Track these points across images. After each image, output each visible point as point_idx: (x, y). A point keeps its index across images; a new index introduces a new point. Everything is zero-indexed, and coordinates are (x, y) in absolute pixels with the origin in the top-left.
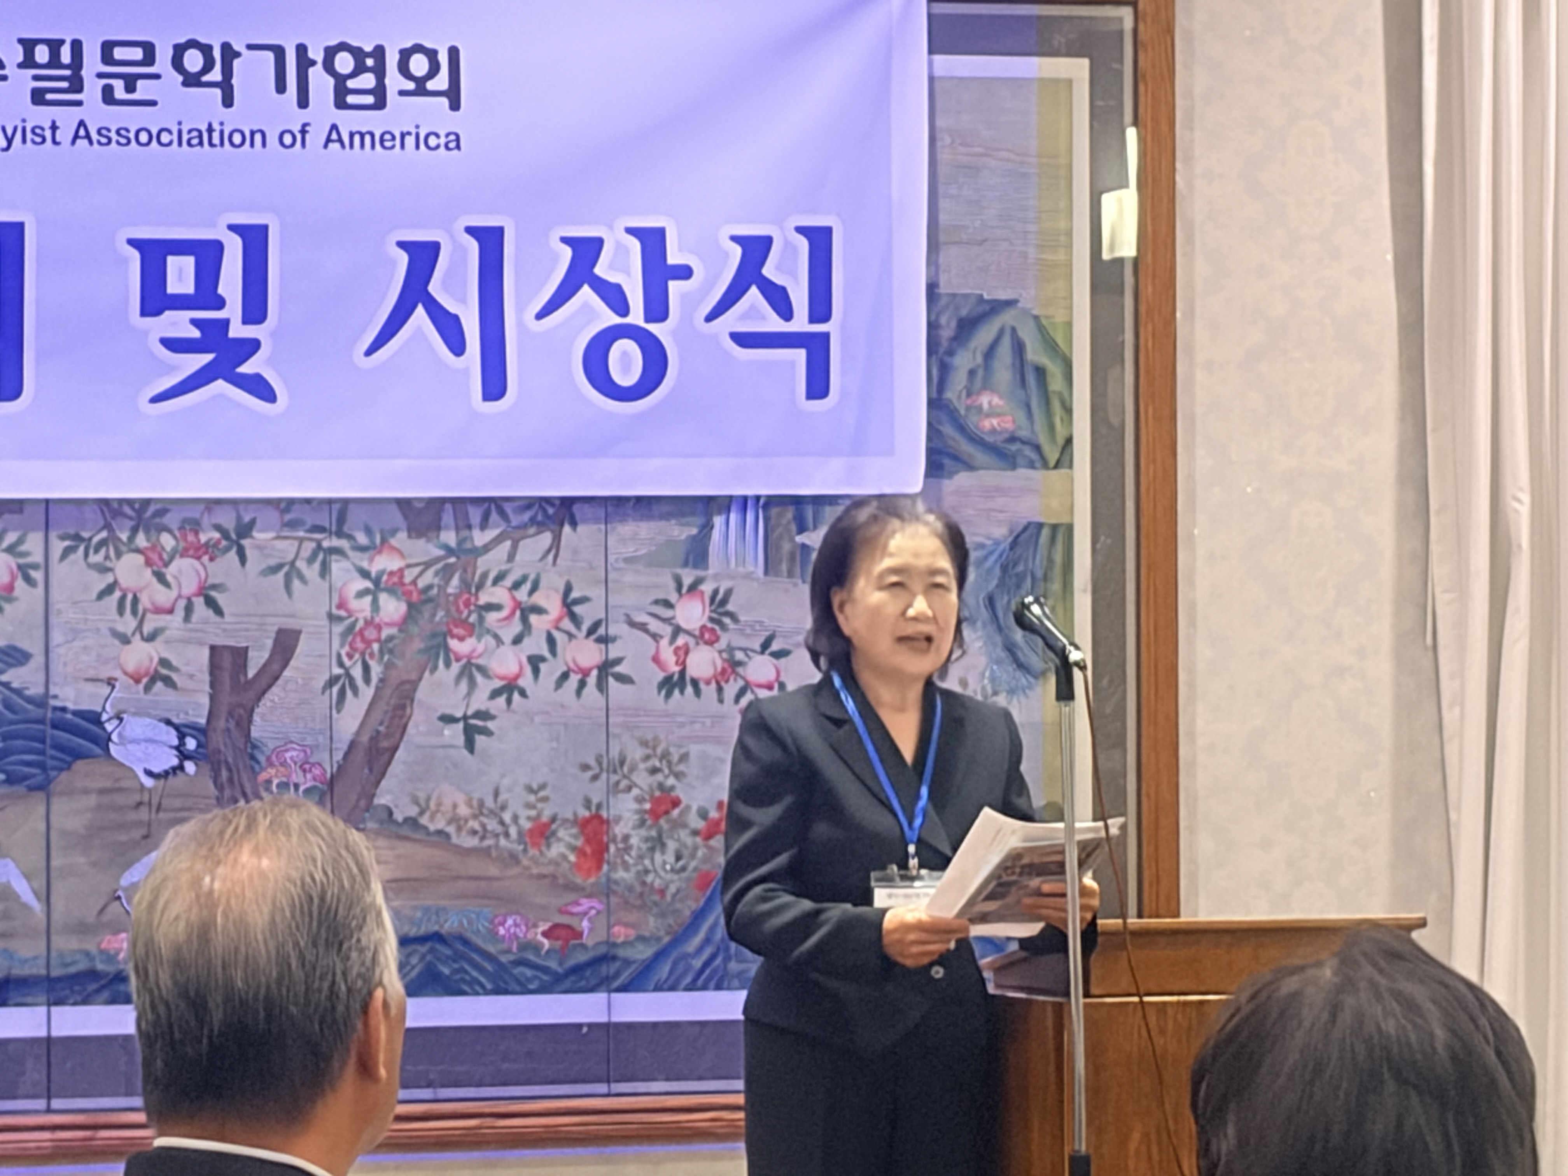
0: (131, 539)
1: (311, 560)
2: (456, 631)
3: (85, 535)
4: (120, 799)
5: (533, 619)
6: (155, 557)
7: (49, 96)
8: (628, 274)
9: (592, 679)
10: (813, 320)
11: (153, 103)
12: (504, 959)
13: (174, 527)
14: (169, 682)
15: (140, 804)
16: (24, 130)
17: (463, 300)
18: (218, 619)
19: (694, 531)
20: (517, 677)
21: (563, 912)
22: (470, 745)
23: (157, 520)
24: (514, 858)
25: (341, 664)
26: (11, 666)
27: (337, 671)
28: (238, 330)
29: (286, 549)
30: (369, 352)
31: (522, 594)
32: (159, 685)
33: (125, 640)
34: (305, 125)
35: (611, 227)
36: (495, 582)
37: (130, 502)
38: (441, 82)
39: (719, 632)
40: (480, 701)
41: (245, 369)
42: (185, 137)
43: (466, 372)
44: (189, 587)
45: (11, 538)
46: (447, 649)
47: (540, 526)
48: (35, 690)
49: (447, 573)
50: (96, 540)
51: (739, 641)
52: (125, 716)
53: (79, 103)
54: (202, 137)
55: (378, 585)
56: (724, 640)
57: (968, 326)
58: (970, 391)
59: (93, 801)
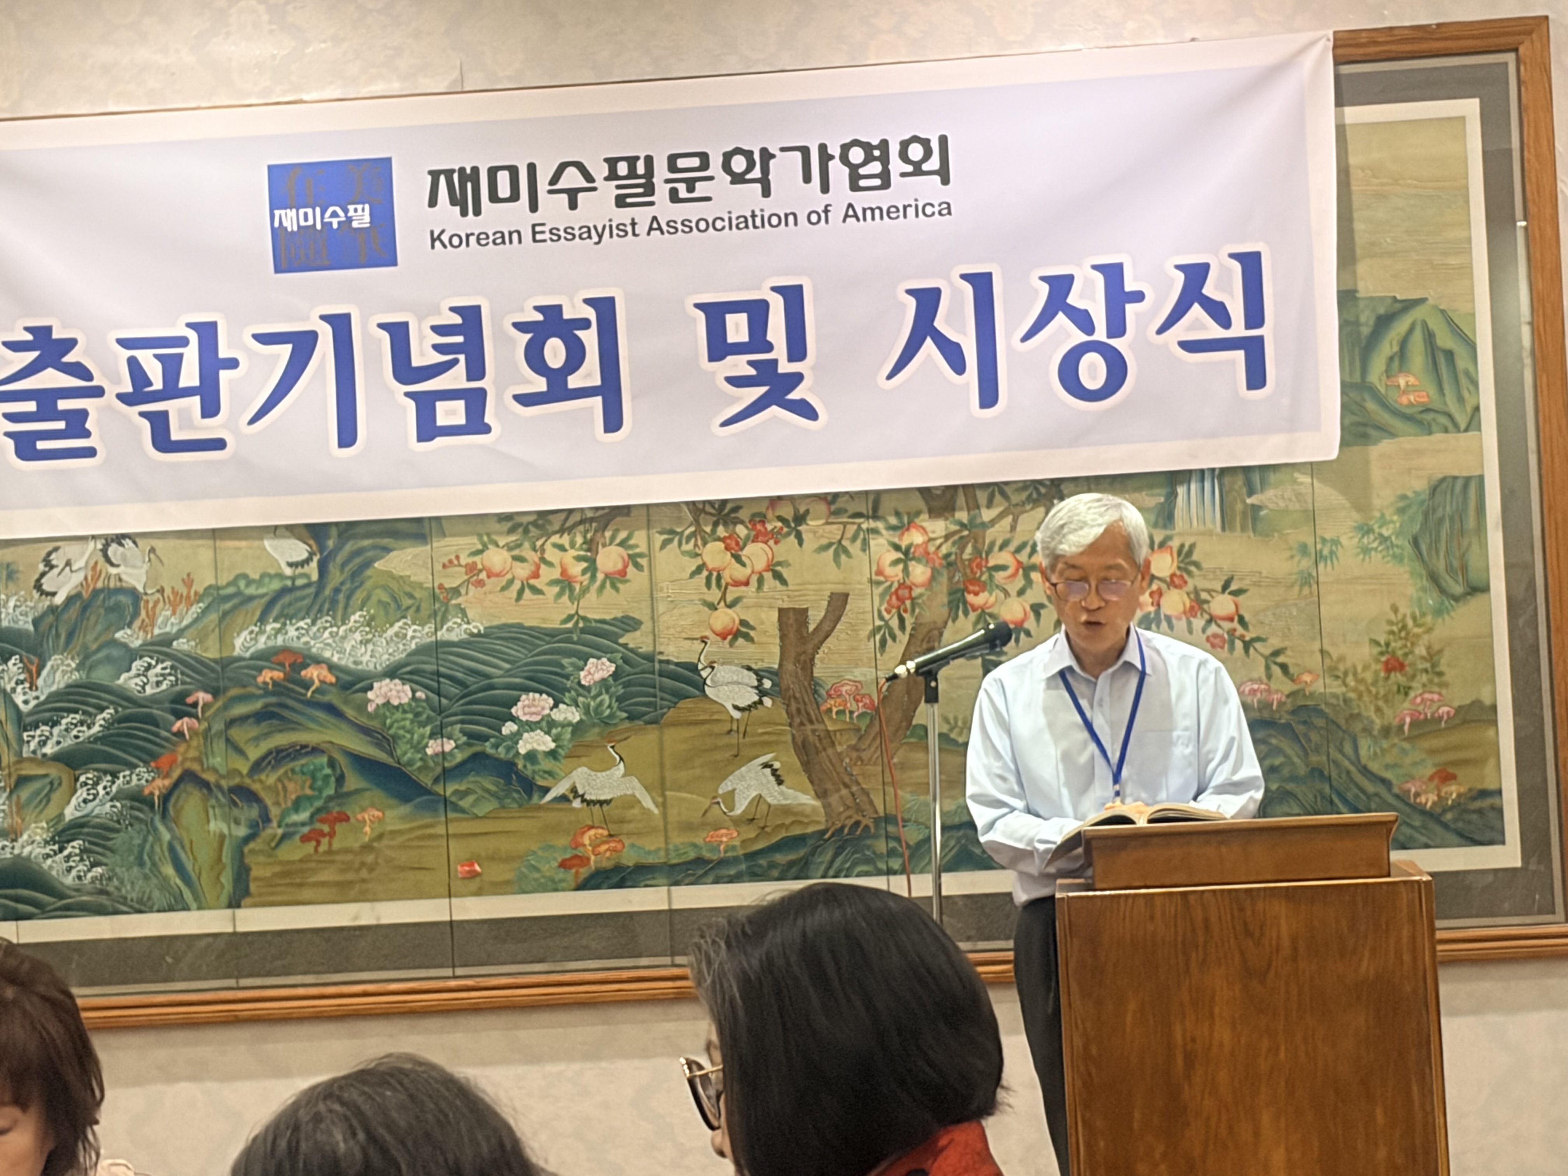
0: (714, 531)
1: (854, 539)
2: (971, 588)
3: (679, 530)
4: (717, 728)
5: (1033, 575)
6: (733, 544)
7: (629, 200)
8: (1094, 300)
10: (1248, 326)
11: (709, 199)
13: (747, 520)
15: (730, 731)
16: (611, 227)
17: (963, 332)
18: (784, 588)
19: (1162, 499)
20: (1023, 621)
23: (733, 515)
25: (881, 618)
26: (628, 631)
27: (878, 623)
28: (785, 367)
29: (834, 532)
30: (890, 377)
31: (1023, 557)
32: (741, 641)
33: (713, 607)
34: (827, 206)
35: (1080, 265)
36: (1001, 549)
37: (711, 503)
38: (934, 163)
39: (1186, 576)
41: (794, 396)
42: (734, 222)
43: (966, 386)
44: (760, 565)
45: (622, 535)
46: (965, 603)
47: (1035, 502)
48: (645, 649)
49: (961, 544)
50: (687, 532)
51: (1201, 584)
52: (715, 665)
53: (652, 204)
54: (747, 222)
55: (907, 555)
56: (1191, 584)
57: (1384, 322)
58: (1388, 373)
59: (695, 731)
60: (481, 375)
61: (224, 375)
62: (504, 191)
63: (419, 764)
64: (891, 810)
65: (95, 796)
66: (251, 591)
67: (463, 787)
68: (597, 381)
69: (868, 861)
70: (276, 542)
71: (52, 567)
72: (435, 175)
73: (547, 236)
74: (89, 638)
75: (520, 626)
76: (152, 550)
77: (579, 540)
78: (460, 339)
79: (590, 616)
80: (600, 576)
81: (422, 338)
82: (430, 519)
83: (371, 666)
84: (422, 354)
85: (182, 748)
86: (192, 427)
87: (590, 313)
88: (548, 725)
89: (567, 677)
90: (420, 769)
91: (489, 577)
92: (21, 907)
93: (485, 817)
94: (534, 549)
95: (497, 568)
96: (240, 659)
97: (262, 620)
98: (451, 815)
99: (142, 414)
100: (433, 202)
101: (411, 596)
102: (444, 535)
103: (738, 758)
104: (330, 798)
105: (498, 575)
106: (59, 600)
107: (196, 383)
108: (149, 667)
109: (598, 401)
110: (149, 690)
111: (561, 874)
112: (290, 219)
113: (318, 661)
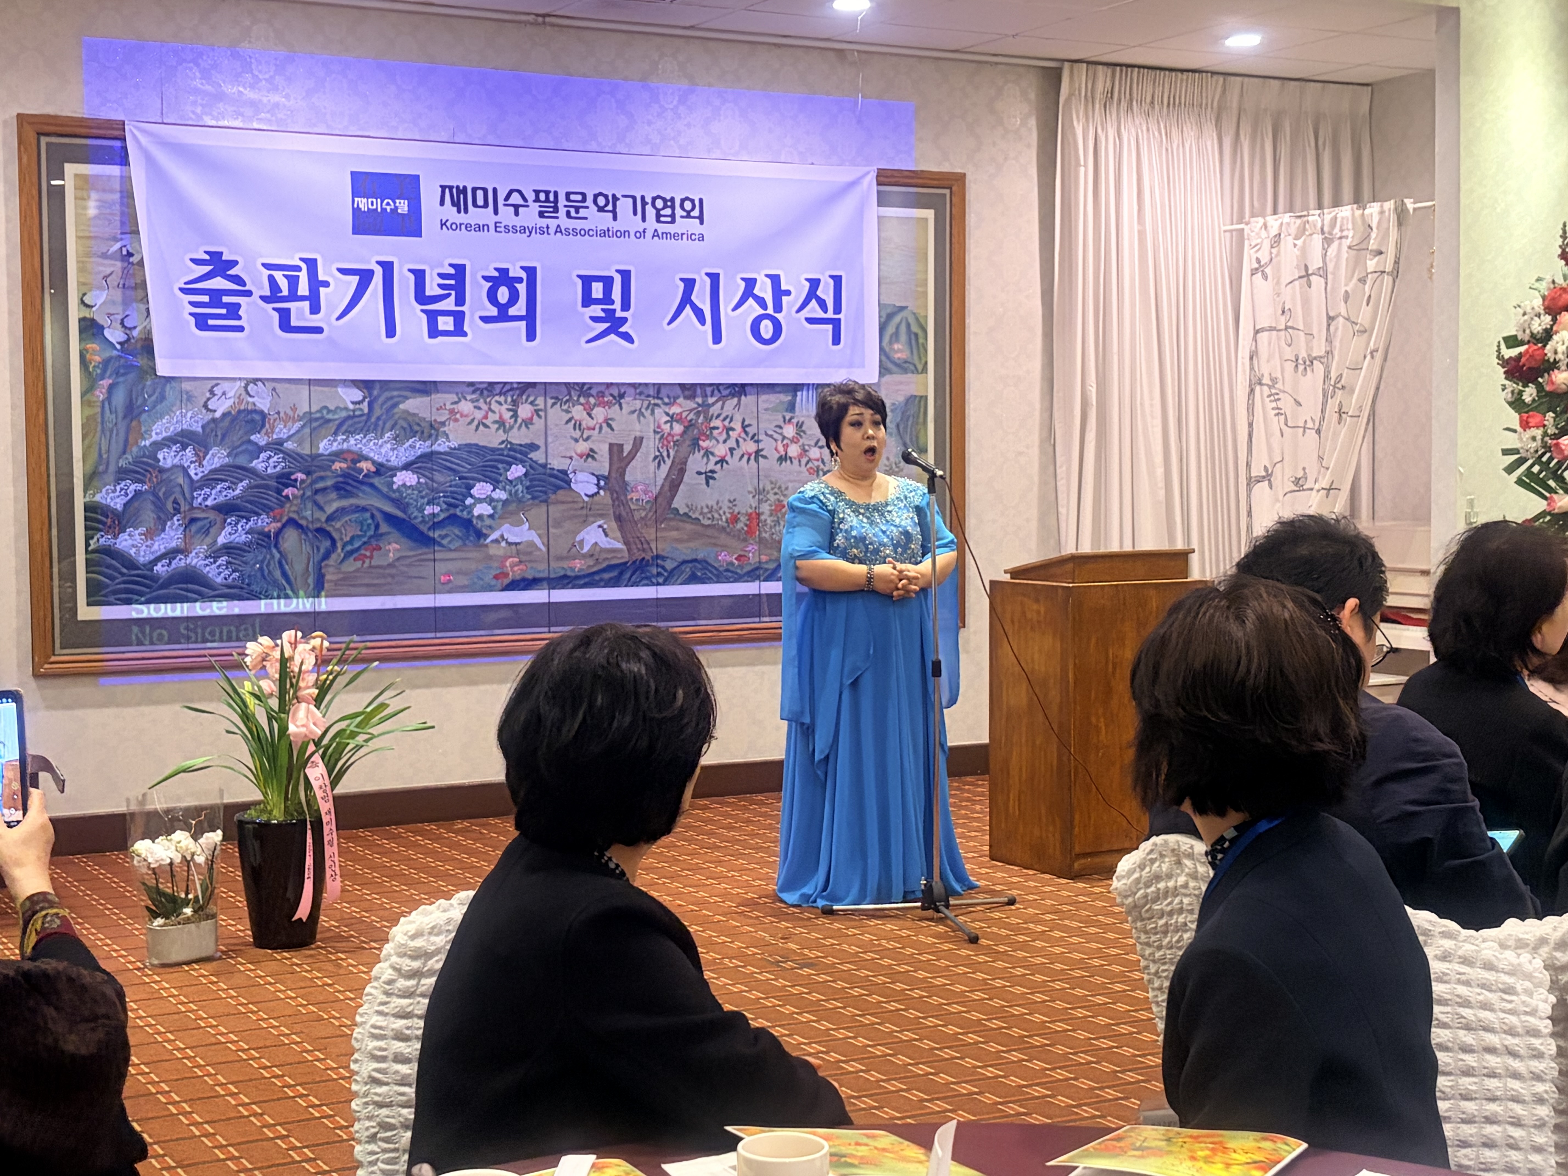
0: (578, 399)
1: (647, 408)
2: (702, 438)
3: (560, 397)
4: (576, 506)
5: (731, 433)
6: (587, 407)
7: (546, 214)
8: (767, 293)
9: (753, 457)
10: (835, 313)
11: (586, 218)
12: (721, 569)
13: (595, 394)
14: (593, 458)
15: (582, 508)
16: (536, 228)
17: (704, 303)
18: (612, 432)
19: (790, 398)
20: (725, 456)
21: (742, 550)
22: (707, 484)
23: (588, 391)
24: (724, 528)
25: (659, 451)
26: (533, 451)
27: (657, 453)
28: (619, 314)
29: (638, 404)
30: (669, 323)
32: (590, 459)
33: (576, 441)
34: (645, 229)
35: (759, 274)
36: (717, 418)
37: (577, 384)
38: (696, 213)
40: (711, 466)
41: (622, 330)
42: (599, 233)
43: (705, 332)
44: (601, 420)
45: (531, 399)
46: (699, 445)
47: (733, 395)
48: (542, 461)
49: (698, 414)
50: (564, 399)
51: (806, 442)
52: (576, 472)
53: (557, 218)
54: (605, 233)
55: (673, 419)
56: (801, 441)
57: (890, 316)
58: (891, 343)
59: (565, 507)
60: (463, 304)
61: (323, 290)
62: (480, 202)
63: (420, 519)
64: (660, 552)
65: (236, 531)
66: (330, 416)
67: (444, 532)
68: (524, 313)
69: (647, 578)
70: (344, 390)
71: (214, 395)
72: (443, 188)
73: (502, 229)
74: (235, 438)
75: (477, 445)
76: (274, 389)
77: (509, 399)
78: (453, 282)
79: (514, 441)
80: (519, 420)
81: (432, 280)
82: (430, 382)
83: (396, 464)
84: (432, 289)
85: (288, 505)
86: (306, 320)
87: (523, 275)
88: (490, 500)
89: (501, 475)
90: (421, 522)
91: (462, 416)
92: (189, 594)
93: (455, 550)
94: (485, 402)
95: (465, 413)
96: (322, 455)
97: (336, 433)
98: (436, 548)
99: (274, 309)
100: (442, 203)
101: (419, 425)
102: (438, 392)
103: (585, 522)
104: (371, 537)
105: (466, 416)
106: (218, 415)
107: (307, 293)
108: (270, 457)
109: (523, 324)
110: (269, 471)
111: (493, 582)
112: (363, 203)
113: (367, 459)
